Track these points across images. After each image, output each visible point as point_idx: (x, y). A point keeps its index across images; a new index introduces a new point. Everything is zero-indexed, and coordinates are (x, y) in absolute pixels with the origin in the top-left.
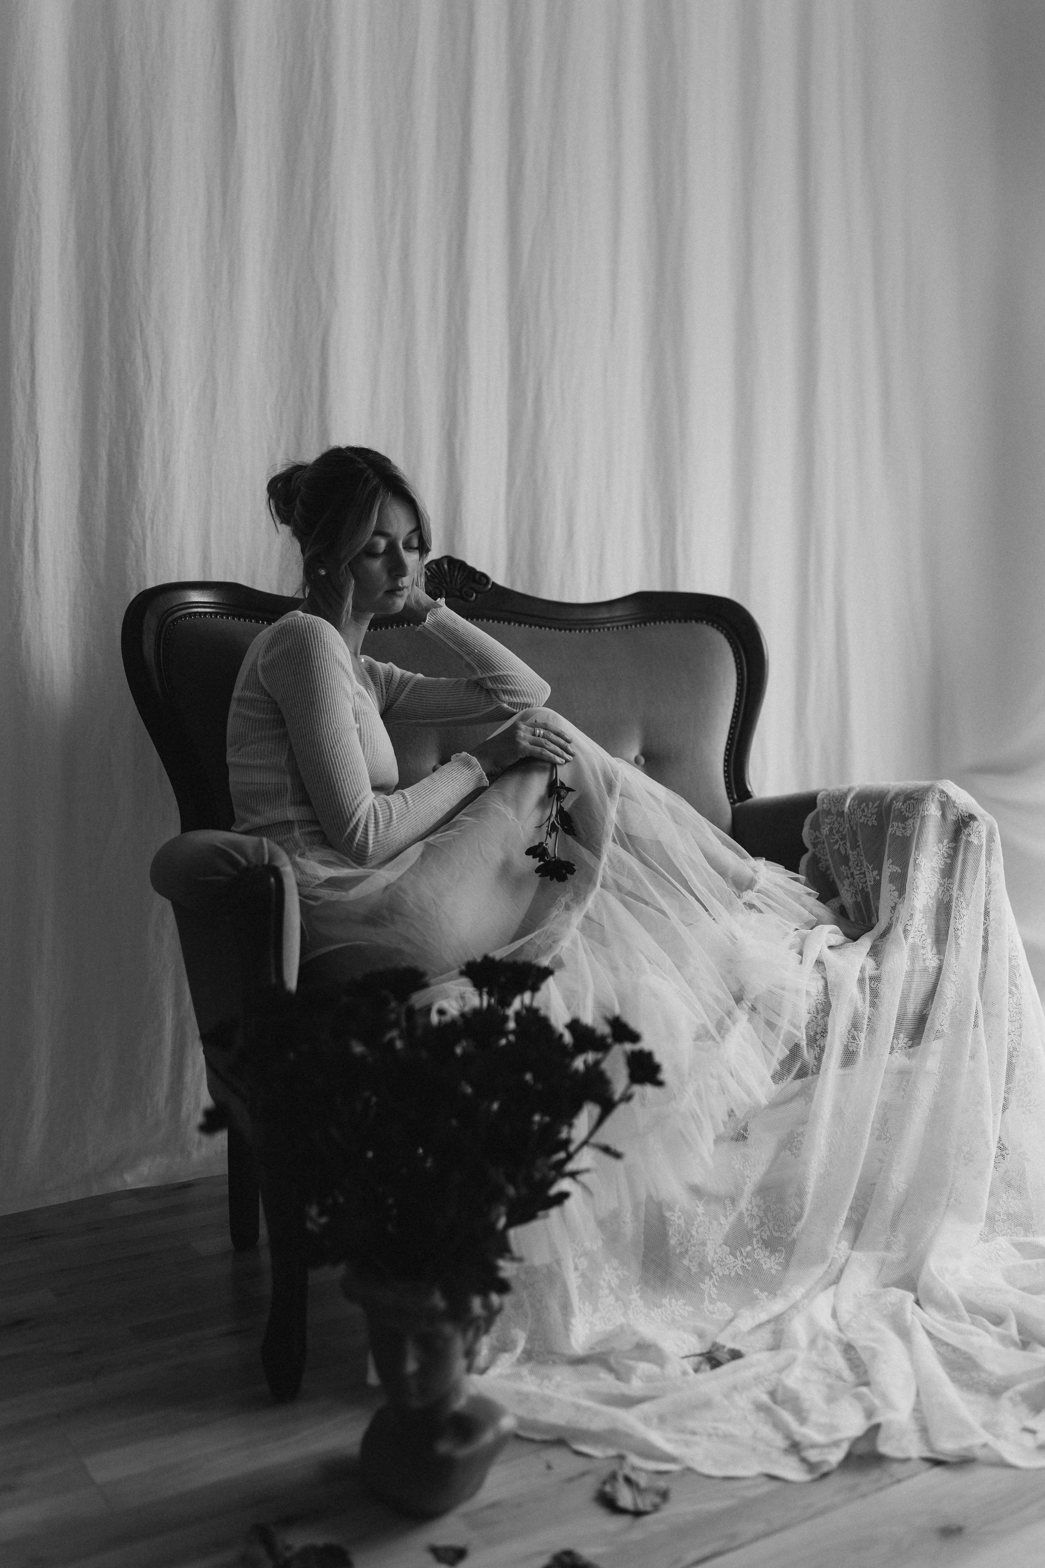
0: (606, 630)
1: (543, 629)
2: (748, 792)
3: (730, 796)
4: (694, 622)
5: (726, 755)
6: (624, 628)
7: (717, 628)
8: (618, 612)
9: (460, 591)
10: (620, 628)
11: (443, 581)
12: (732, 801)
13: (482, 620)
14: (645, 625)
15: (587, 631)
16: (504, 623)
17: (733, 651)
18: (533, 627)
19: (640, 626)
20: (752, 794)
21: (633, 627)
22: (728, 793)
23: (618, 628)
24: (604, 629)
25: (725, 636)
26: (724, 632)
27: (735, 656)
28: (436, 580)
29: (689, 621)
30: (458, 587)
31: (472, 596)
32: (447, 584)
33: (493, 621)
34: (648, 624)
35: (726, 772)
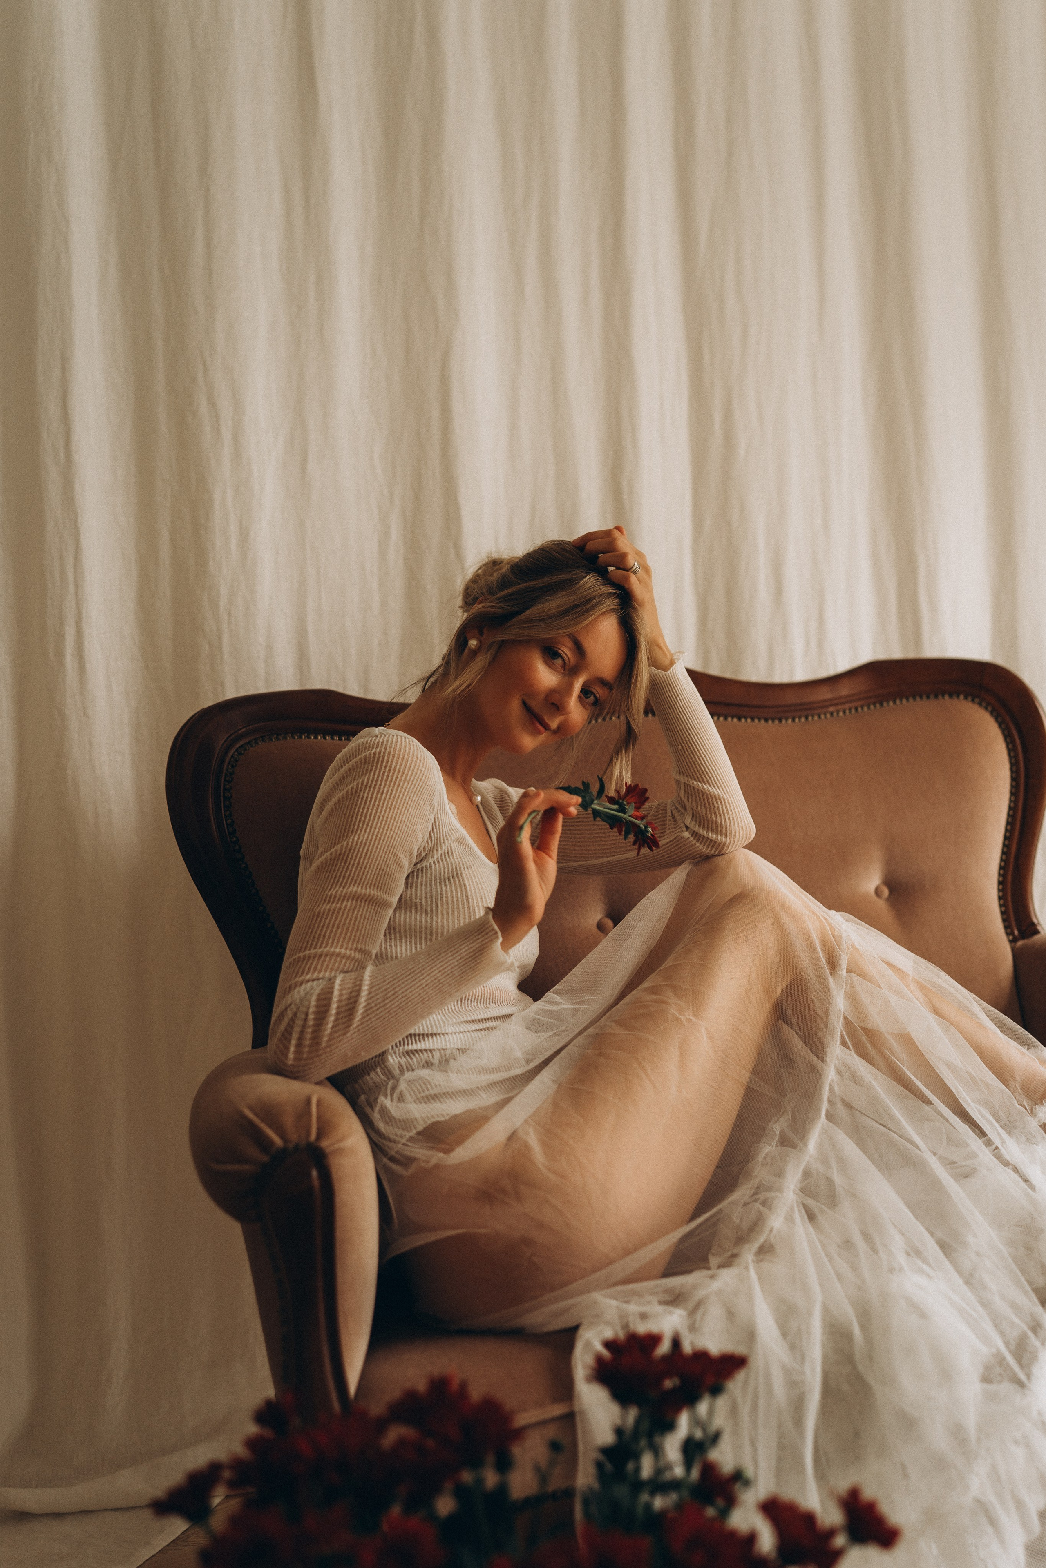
0: (828, 716)
1: (743, 720)
2: (1033, 924)
3: (1009, 931)
4: (947, 697)
5: (999, 874)
6: (853, 711)
7: (980, 704)
8: (844, 690)
10: (847, 712)
12: (1013, 939)
14: (881, 704)
15: (803, 720)
17: (1003, 734)
18: (729, 719)
19: (875, 707)
20: (1039, 928)
21: (865, 709)
22: (1006, 928)
23: (844, 712)
24: (825, 714)
25: (992, 714)
26: (990, 708)
27: (1005, 740)
29: (940, 697)
34: (885, 704)
35: (1002, 899)
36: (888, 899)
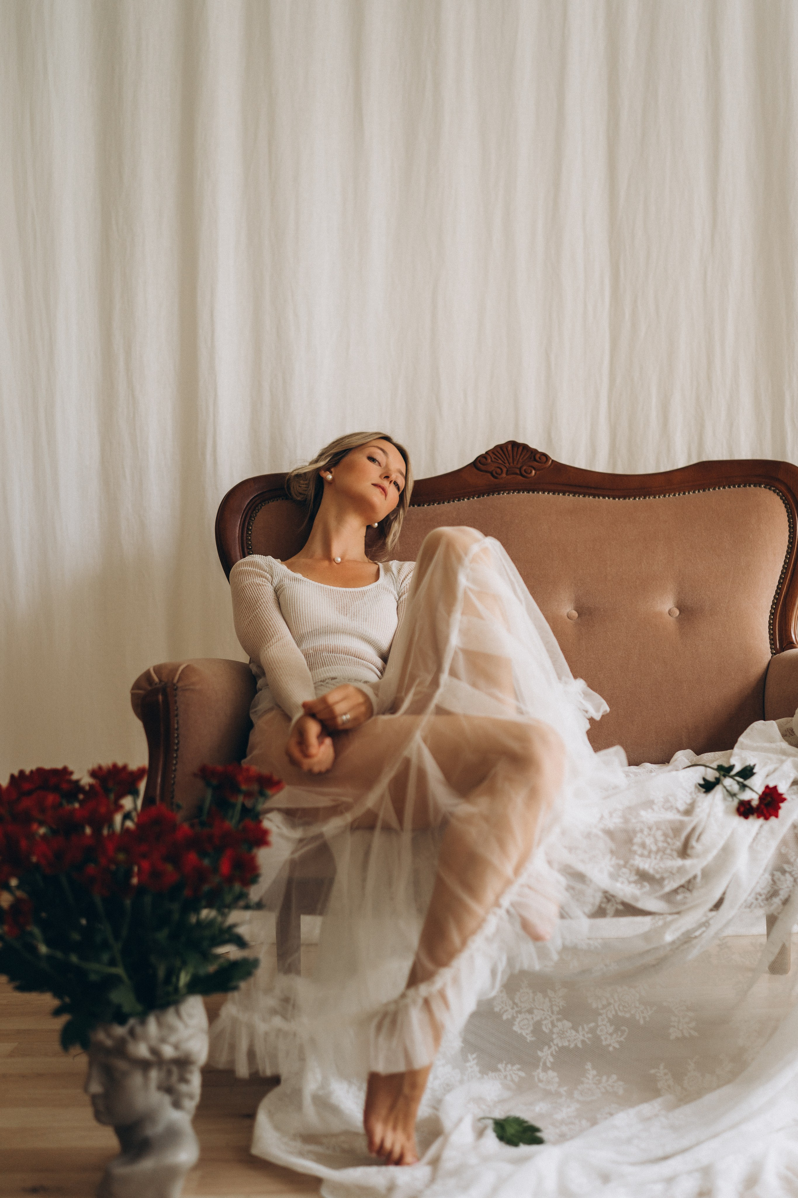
2: (793, 643)
3: (774, 646)
4: (752, 486)
7: (774, 491)
9: (520, 469)
11: (506, 461)
12: (775, 652)
13: (538, 493)
16: (559, 494)
17: (787, 512)
22: (771, 644)
25: (781, 498)
26: (781, 494)
27: (788, 516)
28: (500, 461)
29: (748, 486)
30: (519, 466)
31: (531, 472)
32: (509, 464)
33: (548, 493)
35: (771, 625)
36: (677, 618)
